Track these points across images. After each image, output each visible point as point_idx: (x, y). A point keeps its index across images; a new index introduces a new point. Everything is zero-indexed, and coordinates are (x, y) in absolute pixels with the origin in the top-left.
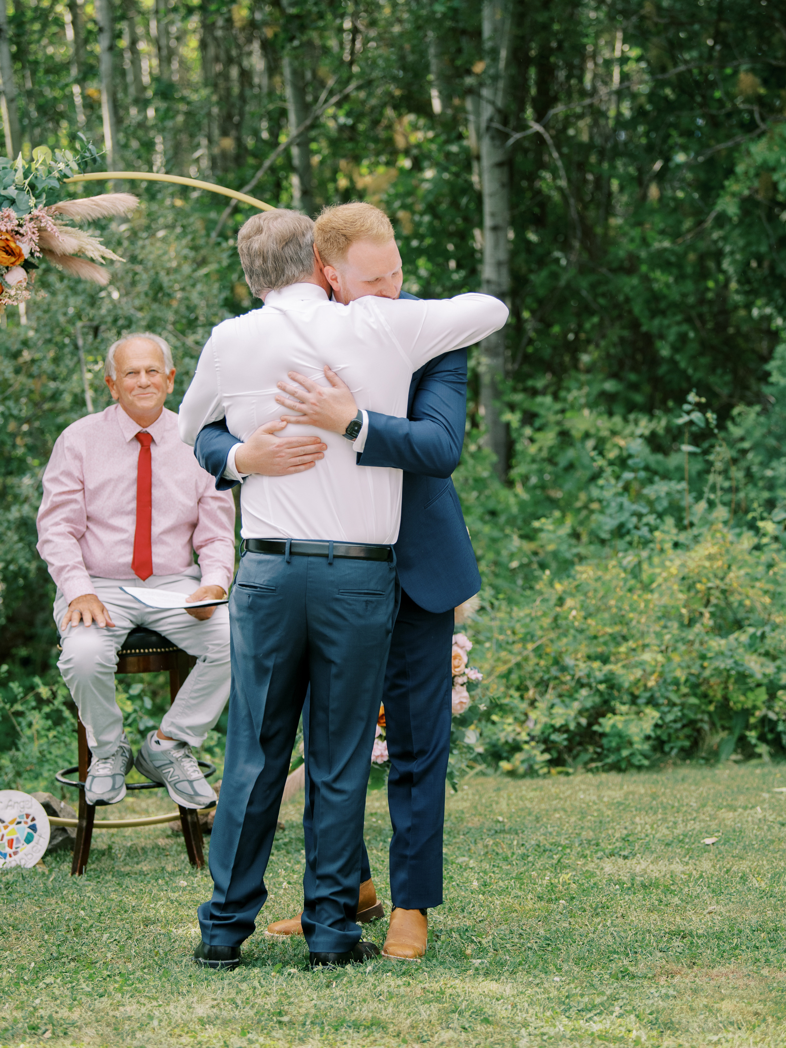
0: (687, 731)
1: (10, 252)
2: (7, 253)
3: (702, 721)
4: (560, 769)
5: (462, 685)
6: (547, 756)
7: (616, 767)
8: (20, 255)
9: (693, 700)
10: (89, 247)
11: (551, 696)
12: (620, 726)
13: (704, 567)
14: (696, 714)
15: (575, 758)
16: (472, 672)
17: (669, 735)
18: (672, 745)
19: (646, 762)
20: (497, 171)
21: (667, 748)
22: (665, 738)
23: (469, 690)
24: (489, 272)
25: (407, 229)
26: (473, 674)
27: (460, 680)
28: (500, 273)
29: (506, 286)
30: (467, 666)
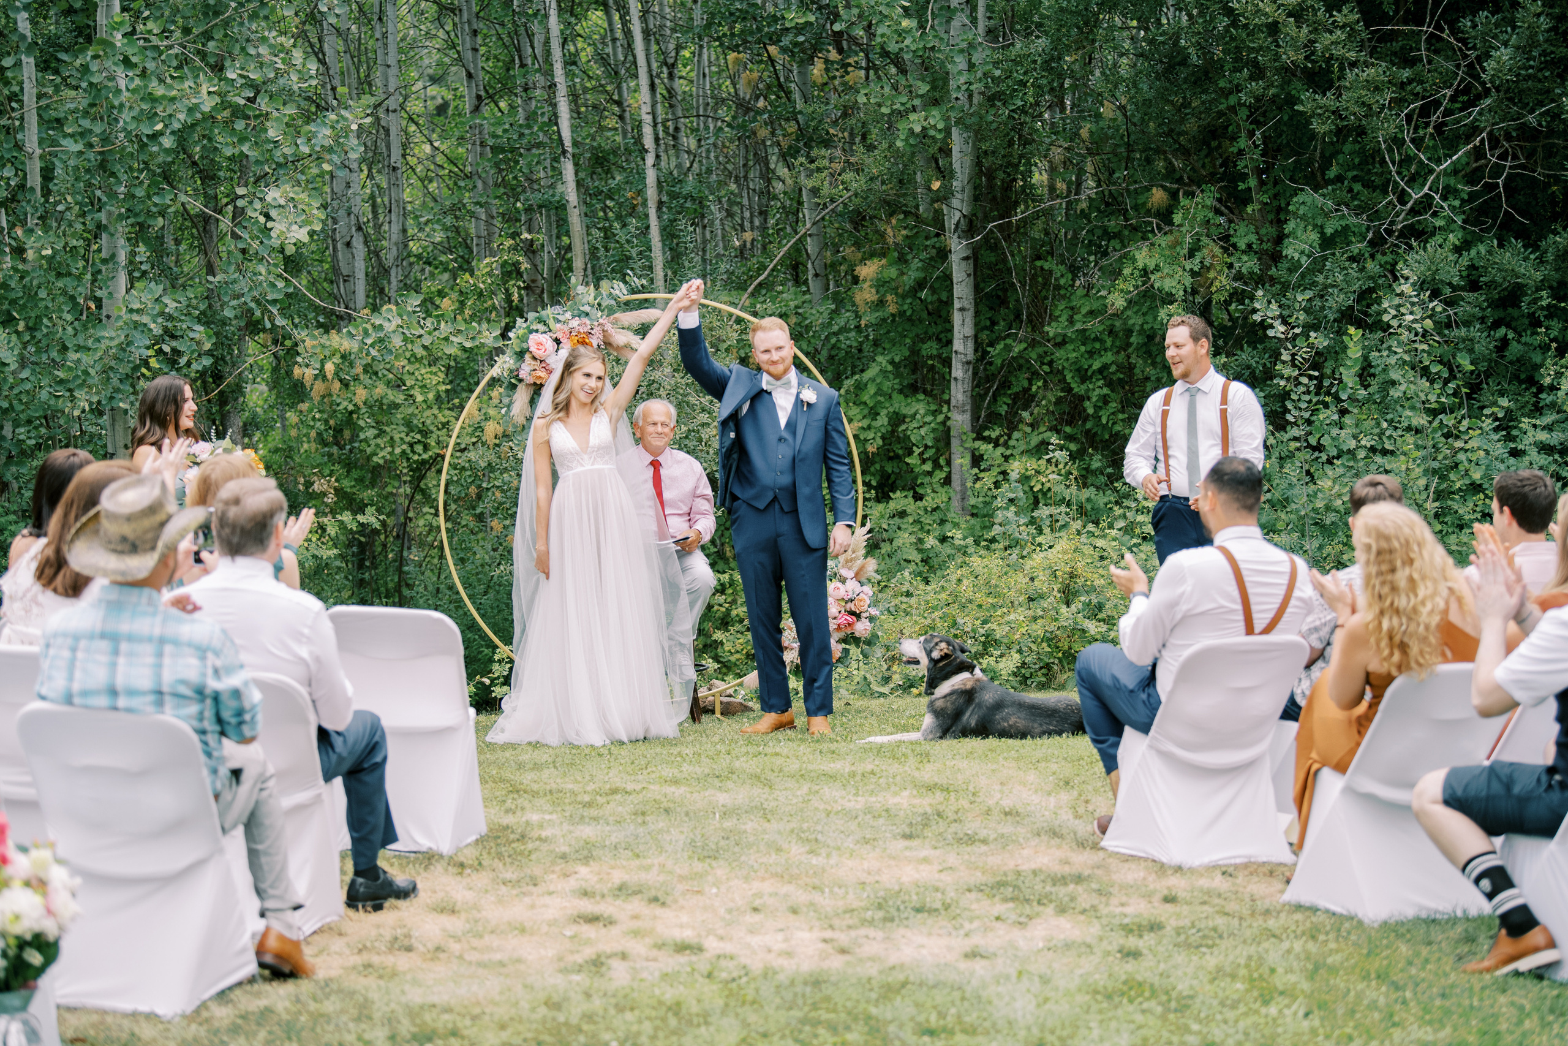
5: (865, 618)
16: (873, 610)
20: (964, 264)
23: (870, 622)
24: (957, 345)
25: (892, 309)
26: (874, 612)
27: (864, 615)
28: (965, 345)
29: (971, 356)
30: (869, 606)
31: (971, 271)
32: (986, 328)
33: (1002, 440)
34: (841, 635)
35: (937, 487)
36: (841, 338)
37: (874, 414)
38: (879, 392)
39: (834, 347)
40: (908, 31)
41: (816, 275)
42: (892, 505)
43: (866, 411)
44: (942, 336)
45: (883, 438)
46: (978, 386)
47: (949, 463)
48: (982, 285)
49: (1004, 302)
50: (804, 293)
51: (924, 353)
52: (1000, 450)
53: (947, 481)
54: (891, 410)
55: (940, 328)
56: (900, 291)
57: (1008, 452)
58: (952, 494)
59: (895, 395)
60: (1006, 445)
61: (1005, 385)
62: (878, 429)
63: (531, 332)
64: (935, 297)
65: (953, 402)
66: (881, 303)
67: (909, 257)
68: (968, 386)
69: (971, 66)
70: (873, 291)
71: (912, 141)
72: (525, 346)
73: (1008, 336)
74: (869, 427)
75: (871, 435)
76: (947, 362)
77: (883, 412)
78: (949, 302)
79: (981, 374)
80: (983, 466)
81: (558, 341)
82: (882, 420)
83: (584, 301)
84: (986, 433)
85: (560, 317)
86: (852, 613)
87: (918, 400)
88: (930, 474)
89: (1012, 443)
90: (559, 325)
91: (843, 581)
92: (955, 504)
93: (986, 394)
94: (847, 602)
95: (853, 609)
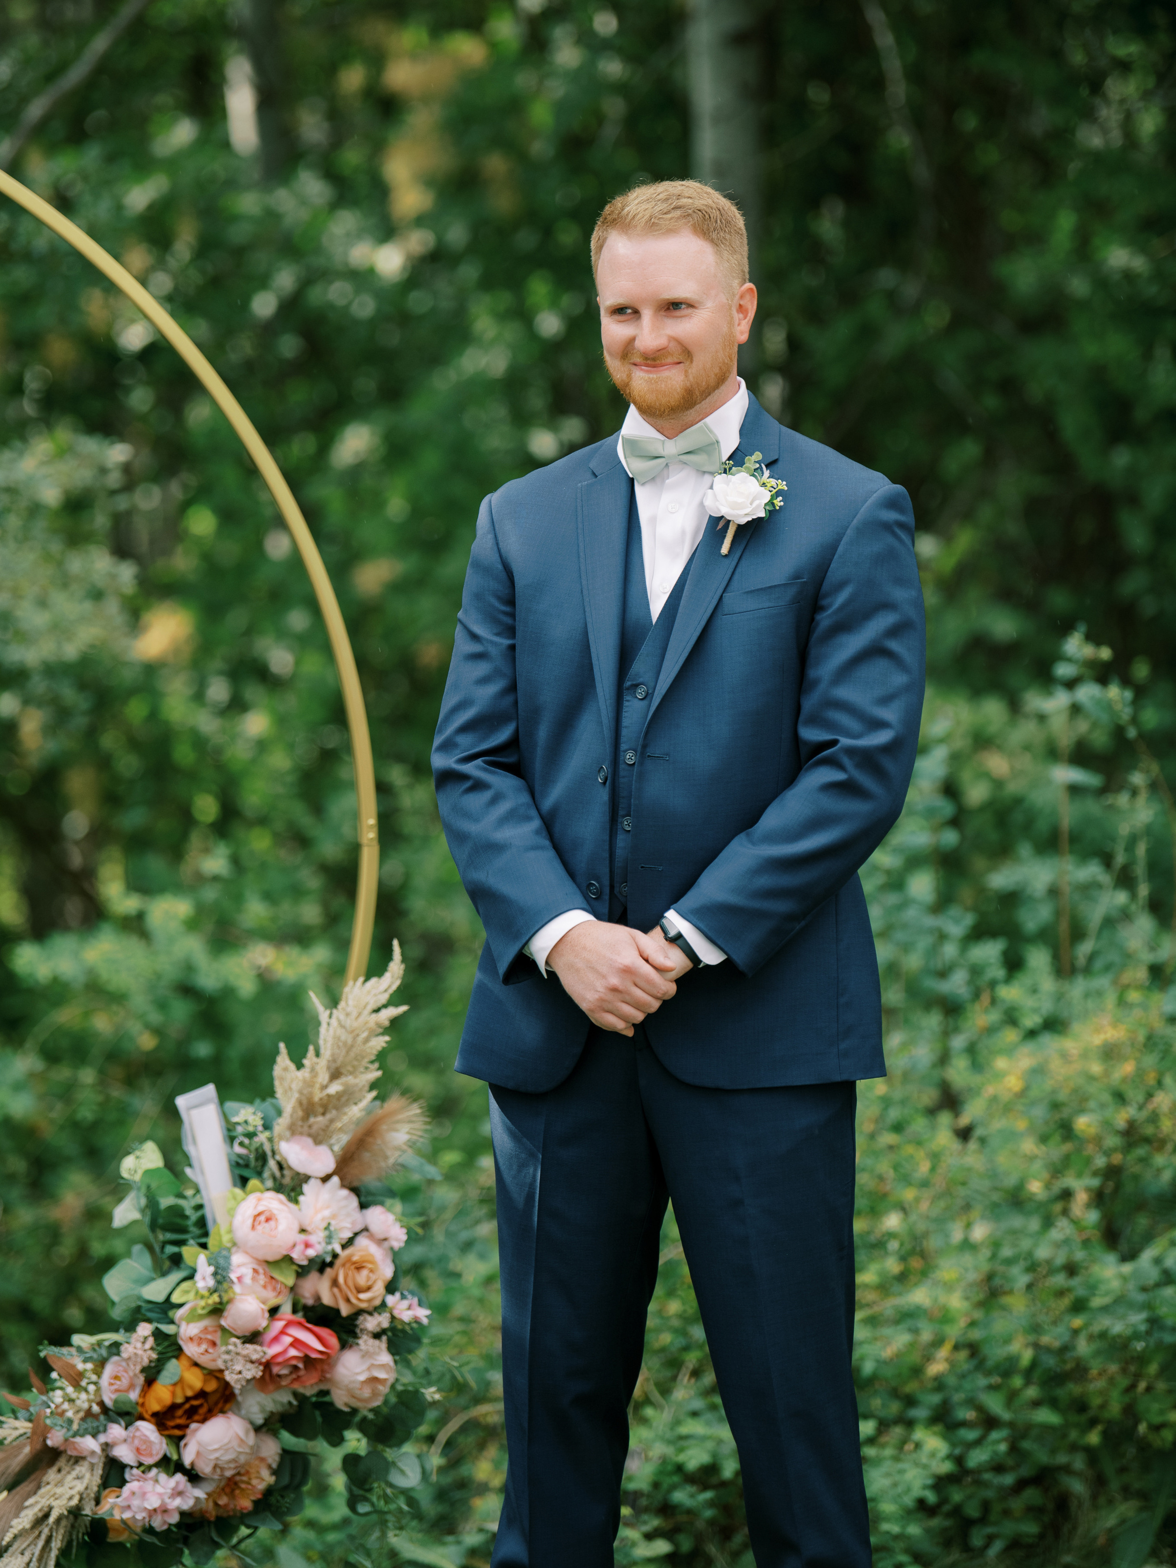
0: (1031, 1495)
3: (1066, 1469)
5: (377, 1336)
9: (1046, 1416)
13: (1091, 1078)
14: (1053, 1452)
16: (405, 1304)
17: (986, 1506)
18: (989, 1530)
21: (977, 1539)
22: (972, 1511)
23: (393, 1348)
26: (407, 1310)
27: (371, 1323)
30: (391, 1288)
34: (281, 1400)
86: (322, 1317)
91: (290, 1185)
94: (302, 1272)
95: (327, 1300)
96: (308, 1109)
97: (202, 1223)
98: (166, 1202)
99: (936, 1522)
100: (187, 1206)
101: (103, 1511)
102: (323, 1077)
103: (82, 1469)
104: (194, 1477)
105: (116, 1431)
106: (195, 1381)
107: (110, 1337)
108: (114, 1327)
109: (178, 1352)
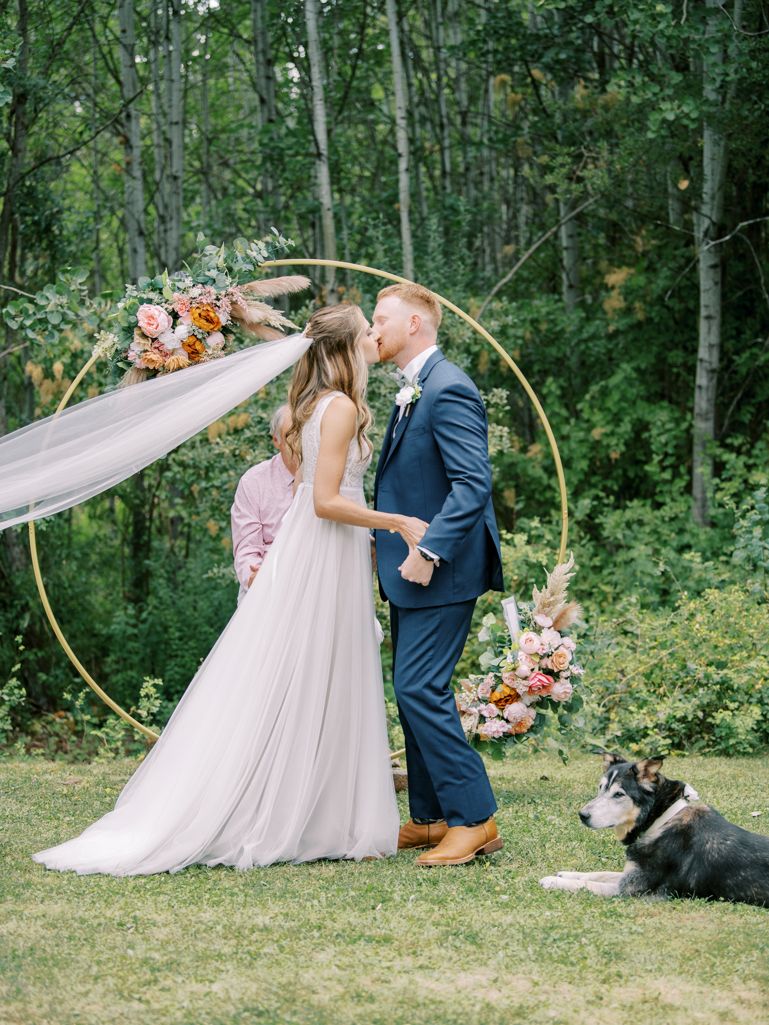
1: (209, 320)
2: (207, 320)
4: (678, 752)
5: (566, 678)
6: (669, 741)
7: (725, 753)
8: (218, 323)
10: (273, 318)
11: (677, 693)
12: (728, 719)
15: (692, 744)
16: (576, 668)
19: (751, 750)
20: (711, 272)
23: (572, 682)
24: (703, 353)
25: (640, 316)
26: (576, 670)
27: (564, 674)
28: (710, 354)
29: (715, 364)
30: (571, 663)
31: (718, 279)
32: (732, 337)
33: (744, 449)
34: (535, 698)
35: (676, 495)
36: (591, 344)
37: (616, 420)
38: (623, 398)
39: (583, 353)
40: (662, 15)
41: (571, 287)
42: (628, 515)
43: (609, 417)
44: (688, 344)
45: (626, 444)
46: (722, 394)
47: (690, 471)
48: (729, 295)
49: (750, 313)
50: (557, 301)
51: (670, 361)
52: (743, 458)
53: (688, 489)
54: (635, 416)
55: (686, 336)
56: (648, 299)
57: (751, 461)
58: (692, 503)
59: (639, 402)
60: (749, 454)
61: (749, 395)
62: (620, 436)
63: (142, 301)
64: (682, 306)
65: (697, 410)
66: (628, 311)
67: (658, 266)
68: (711, 394)
69: (726, 58)
70: (621, 298)
71: (663, 132)
72: (132, 319)
73: (755, 345)
74: (612, 434)
75: (613, 441)
76: (692, 370)
77: (627, 419)
78: (695, 312)
79: (726, 383)
80: (724, 475)
81: (175, 316)
82: (626, 427)
83: (213, 264)
84: (729, 441)
85: (179, 284)
86: (548, 672)
87: (662, 408)
88: (671, 482)
89: (755, 452)
90: (176, 294)
91: (538, 630)
92: (696, 512)
93: (730, 403)
94: (542, 658)
95: (550, 667)
96: (544, 606)
97: (510, 641)
98: (499, 633)
99: (758, 734)
100: (505, 635)
101: (479, 731)
102: (548, 595)
103: (472, 718)
104: (507, 721)
105: (483, 706)
106: (508, 691)
107: (481, 676)
108: (483, 673)
109: (502, 682)
